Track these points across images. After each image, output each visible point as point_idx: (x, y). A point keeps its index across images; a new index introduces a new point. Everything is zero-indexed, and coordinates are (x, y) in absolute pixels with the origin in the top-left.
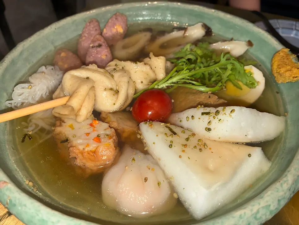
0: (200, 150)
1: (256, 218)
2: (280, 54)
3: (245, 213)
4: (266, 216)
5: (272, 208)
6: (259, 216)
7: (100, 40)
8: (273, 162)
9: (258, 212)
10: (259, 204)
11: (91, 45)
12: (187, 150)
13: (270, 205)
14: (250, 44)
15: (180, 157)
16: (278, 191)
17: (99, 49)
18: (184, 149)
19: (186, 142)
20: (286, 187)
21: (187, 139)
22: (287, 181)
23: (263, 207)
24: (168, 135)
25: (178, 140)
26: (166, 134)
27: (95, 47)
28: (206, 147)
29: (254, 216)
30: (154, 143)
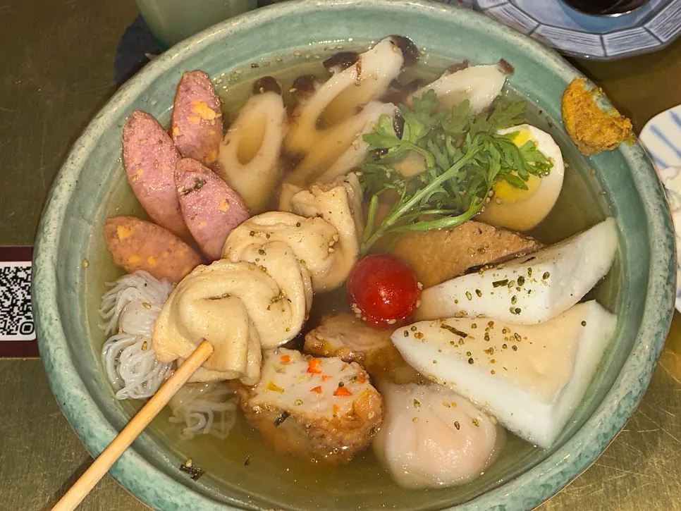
0: (515, 348)
1: (619, 415)
2: (571, 95)
3: (605, 415)
4: (630, 406)
5: (635, 394)
6: (621, 411)
7: (195, 171)
8: (618, 315)
9: (619, 406)
10: (618, 396)
11: (180, 190)
12: (496, 356)
13: (631, 392)
14: (507, 67)
15: (493, 372)
16: (635, 369)
17: (203, 193)
18: (492, 357)
19: (488, 345)
20: (643, 358)
21: (487, 338)
22: (644, 348)
23: (624, 398)
24: (456, 343)
25: (476, 345)
26: (452, 343)
27: (190, 191)
28: (519, 339)
29: (616, 413)
30: (435, 362)
